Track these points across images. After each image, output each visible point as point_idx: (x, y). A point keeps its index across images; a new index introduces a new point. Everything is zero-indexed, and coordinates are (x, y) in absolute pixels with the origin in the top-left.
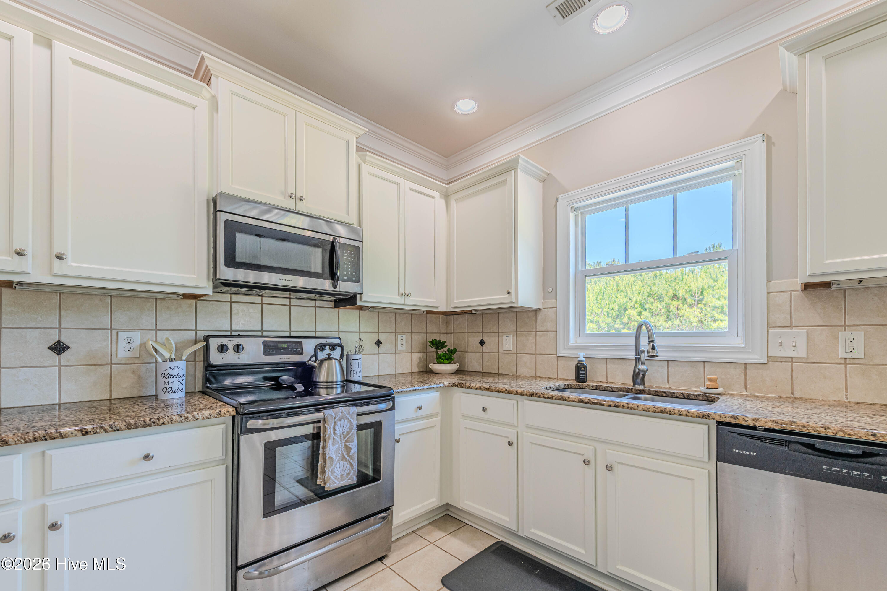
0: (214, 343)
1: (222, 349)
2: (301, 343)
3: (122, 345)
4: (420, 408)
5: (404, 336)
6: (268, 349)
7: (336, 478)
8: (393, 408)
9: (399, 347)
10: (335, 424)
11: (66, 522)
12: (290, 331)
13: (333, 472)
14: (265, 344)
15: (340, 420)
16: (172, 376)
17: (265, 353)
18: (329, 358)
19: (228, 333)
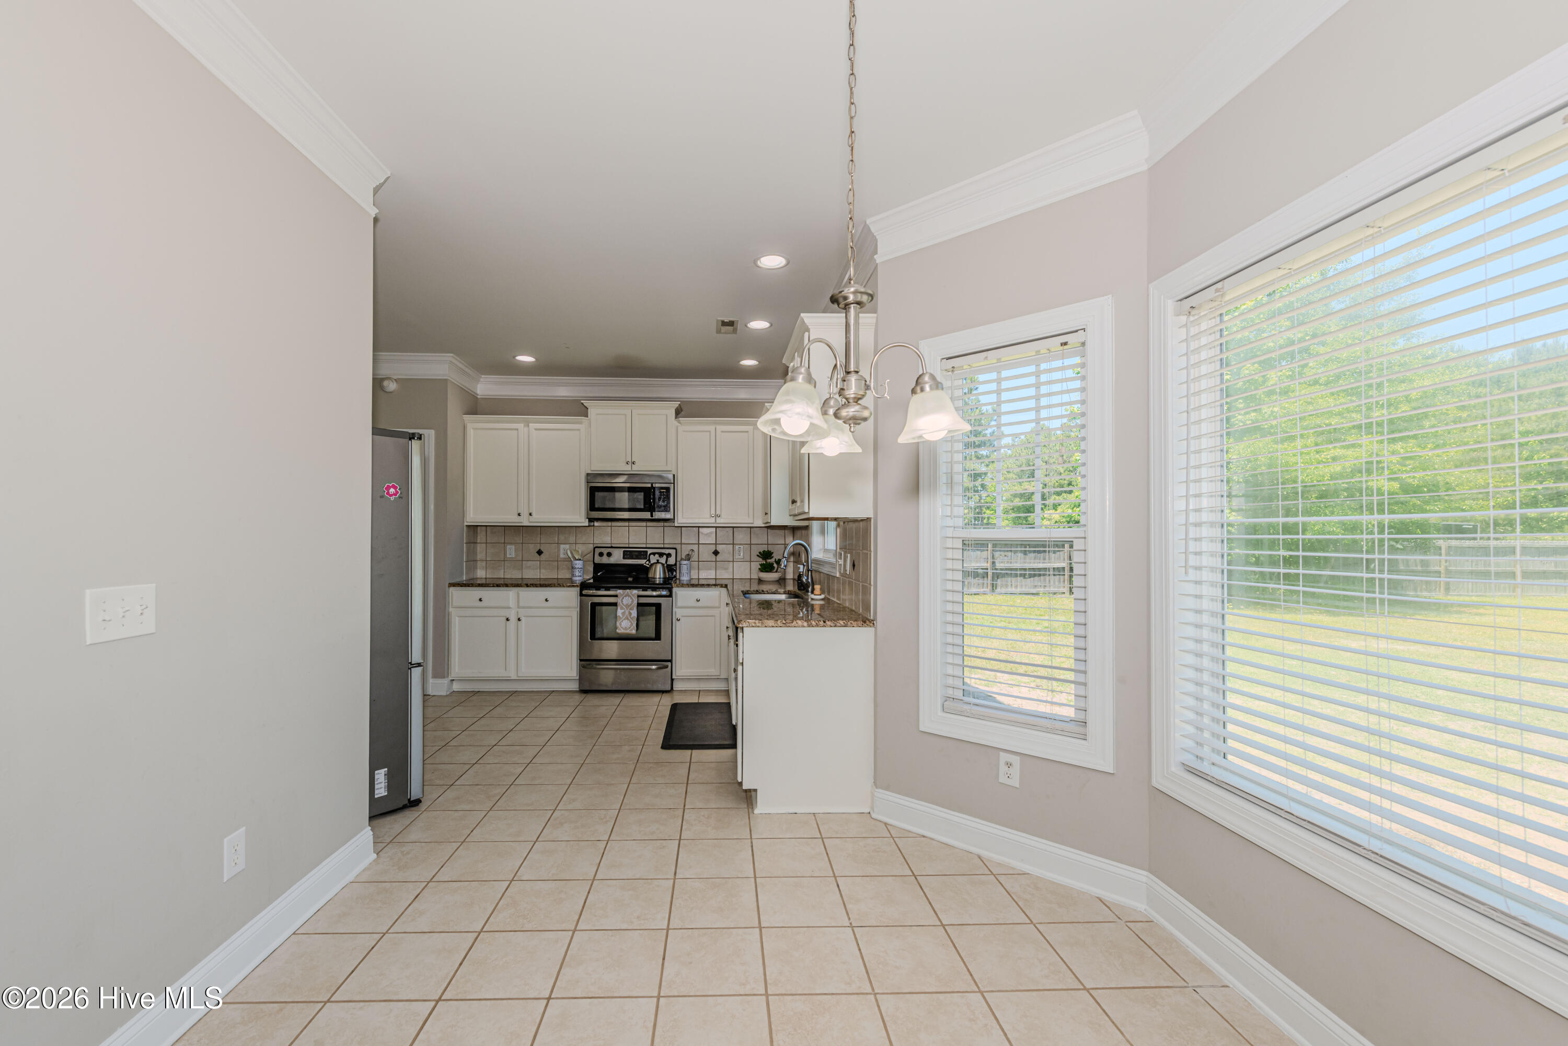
0: (598, 551)
1: (601, 554)
2: (647, 552)
3: (562, 551)
4: (698, 601)
5: (742, 547)
6: (627, 555)
7: (622, 628)
8: (670, 596)
9: (737, 557)
10: (623, 598)
11: (523, 619)
12: (646, 544)
13: (620, 624)
14: (624, 552)
15: (626, 596)
16: (575, 568)
17: (624, 558)
18: (658, 562)
19: (610, 545)
